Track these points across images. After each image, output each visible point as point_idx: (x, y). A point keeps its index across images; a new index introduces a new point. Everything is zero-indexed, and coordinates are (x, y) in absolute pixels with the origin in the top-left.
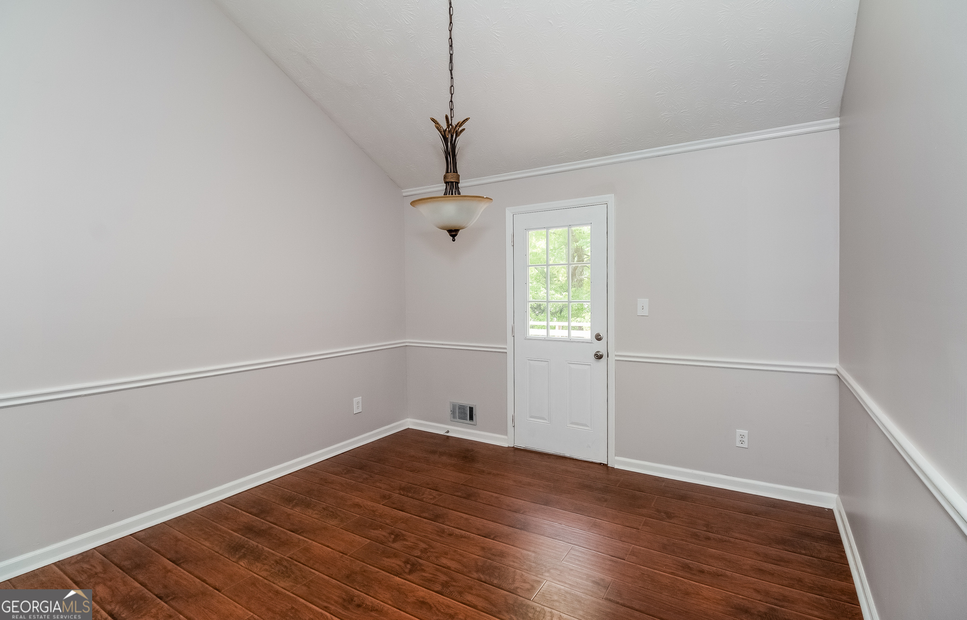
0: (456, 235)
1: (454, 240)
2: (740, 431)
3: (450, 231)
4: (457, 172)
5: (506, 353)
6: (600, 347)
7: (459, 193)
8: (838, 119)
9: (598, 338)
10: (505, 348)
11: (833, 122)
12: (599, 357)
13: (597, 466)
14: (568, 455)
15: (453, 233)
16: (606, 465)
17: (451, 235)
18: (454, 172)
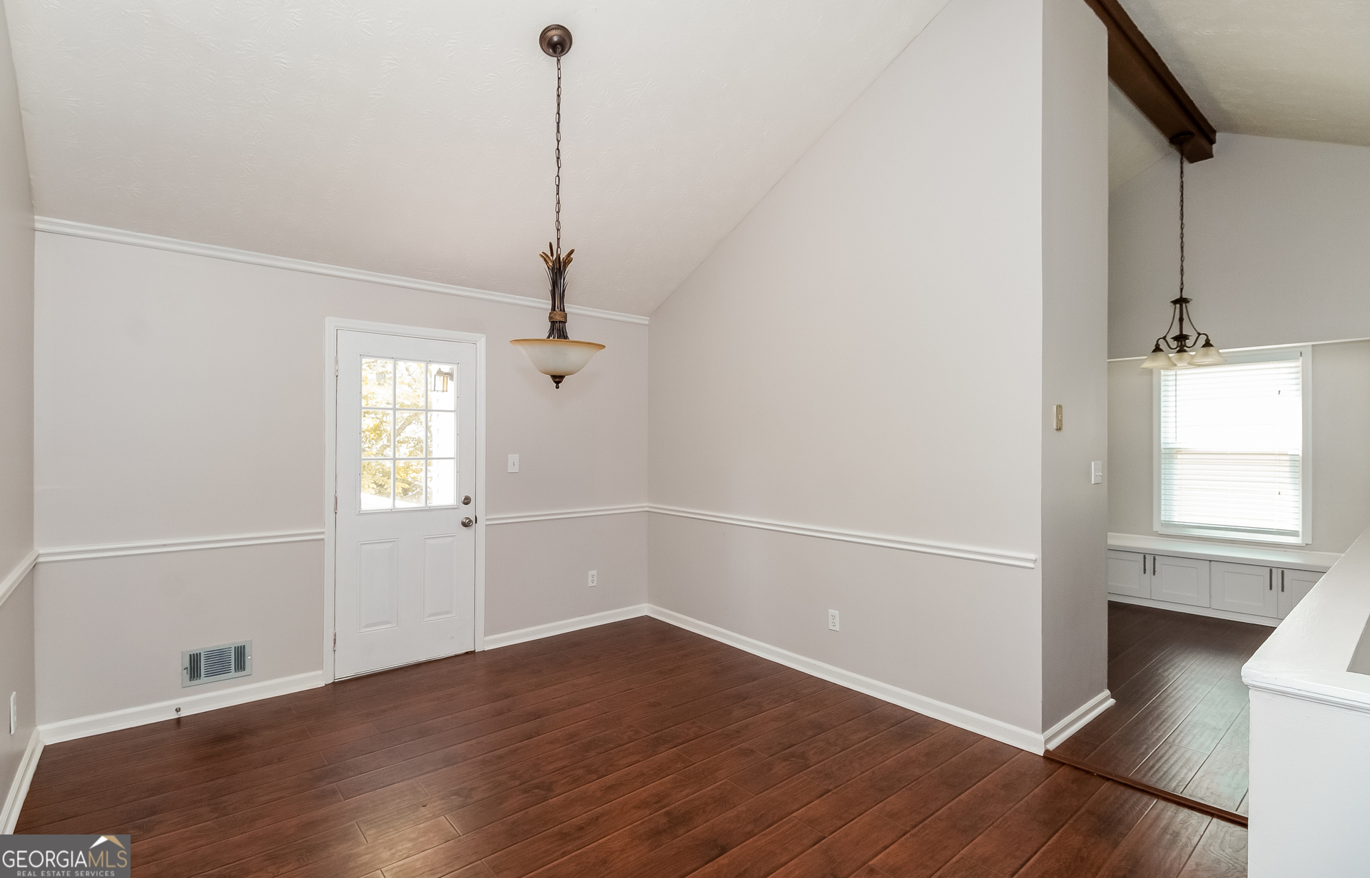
0: (560, 382)
1: (557, 387)
2: (591, 573)
3: (554, 377)
4: (564, 311)
5: (323, 539)
6: (468, 512)
7: (566, 337)
8: (648, 318)
9: (467, 501)
10: (323, 533)
11: (644, 320)
12: (467, 524)
13: (464, 657)
14: (423, 658)
15: (558, 379)
16: (473, 652)
17: (555, 382)
18: (561, 310)
